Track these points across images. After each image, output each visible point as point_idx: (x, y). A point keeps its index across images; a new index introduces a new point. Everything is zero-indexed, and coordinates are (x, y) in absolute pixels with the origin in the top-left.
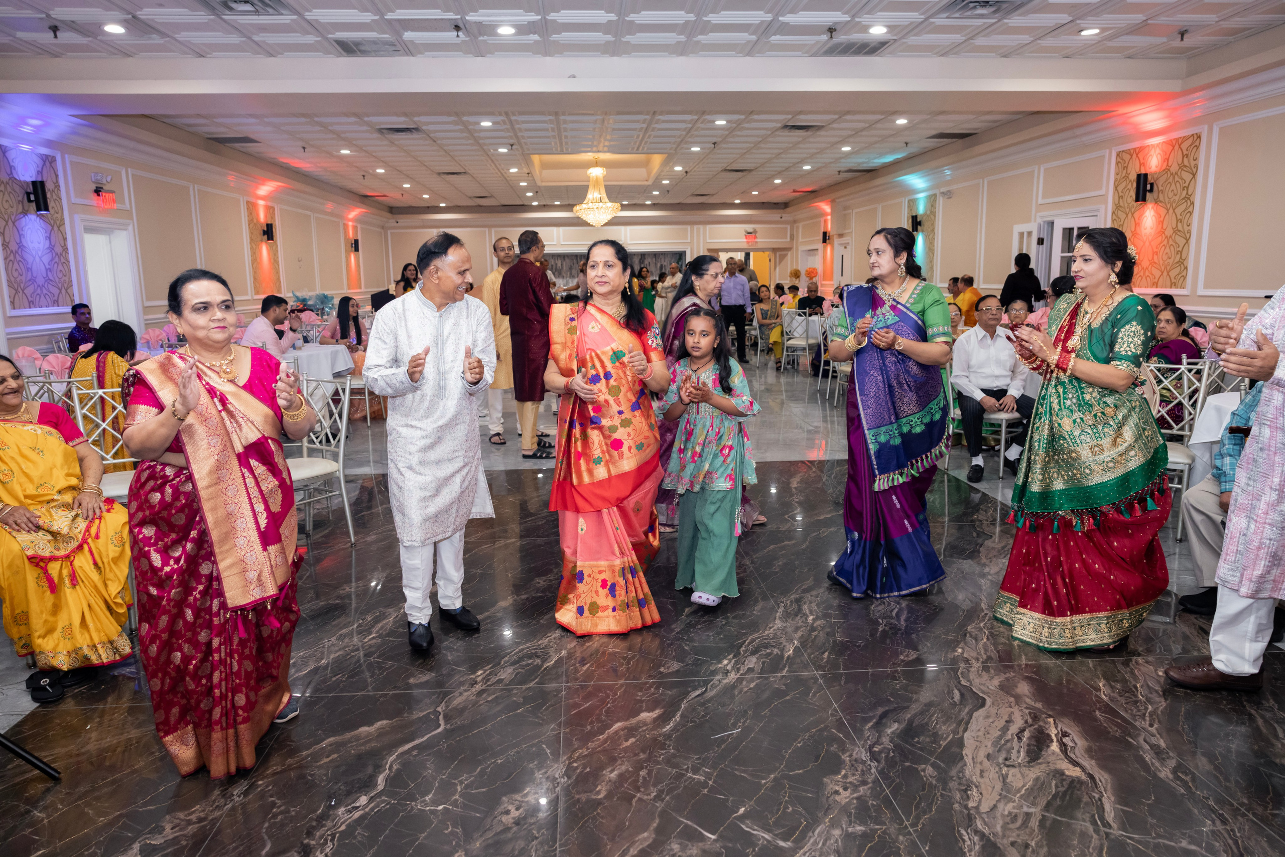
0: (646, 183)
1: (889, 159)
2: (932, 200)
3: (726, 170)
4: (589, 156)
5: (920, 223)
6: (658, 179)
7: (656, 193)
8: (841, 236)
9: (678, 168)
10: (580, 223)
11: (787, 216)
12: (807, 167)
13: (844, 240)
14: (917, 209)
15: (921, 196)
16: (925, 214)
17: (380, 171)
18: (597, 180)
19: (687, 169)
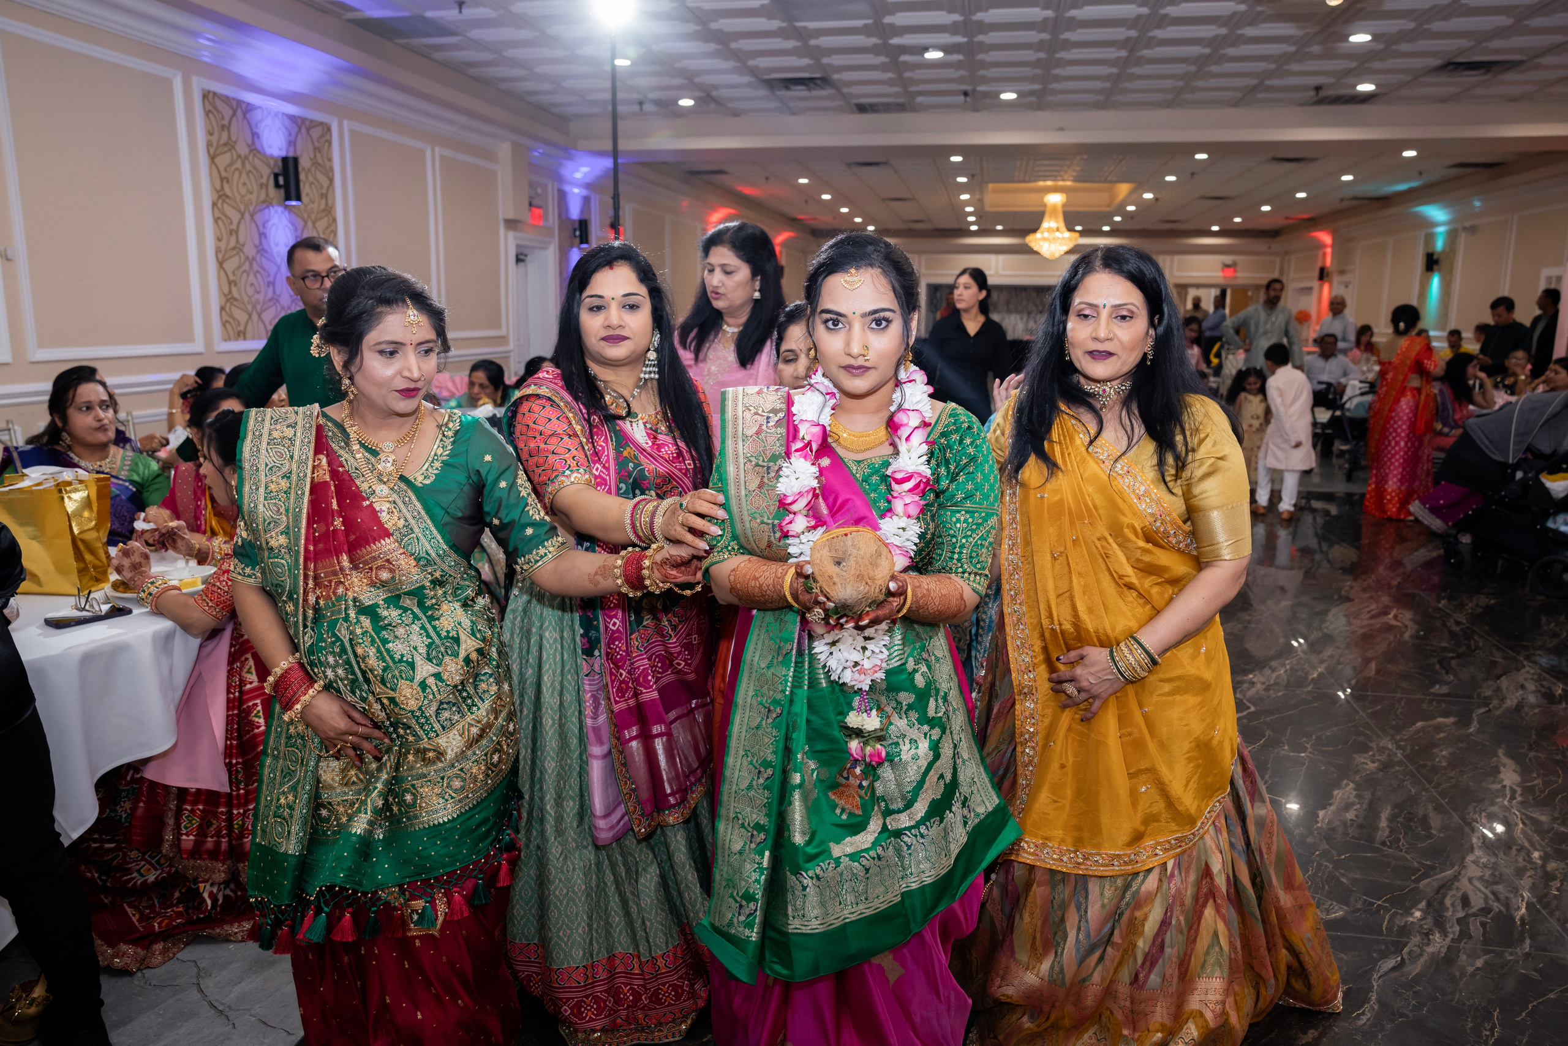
0: (1107, 209)
1: (1402, 187)
2: (1452, 236)
3: (1203, 198)
4: (1049, 183)
5: (1436, 262)
6: (1124, 204)
7: (1118, 219)
8: (1342, 272)
9: (1148, 196)
10: (1028, 251)
11: (1277, 245)
12: (1301, 195)
13: (1346, 278)
14: (1434, 244)
15: (1441, 230)
16: (1444, 251)
17: (826, 197)
18: (1055, 207)
19: (1159, 196)
